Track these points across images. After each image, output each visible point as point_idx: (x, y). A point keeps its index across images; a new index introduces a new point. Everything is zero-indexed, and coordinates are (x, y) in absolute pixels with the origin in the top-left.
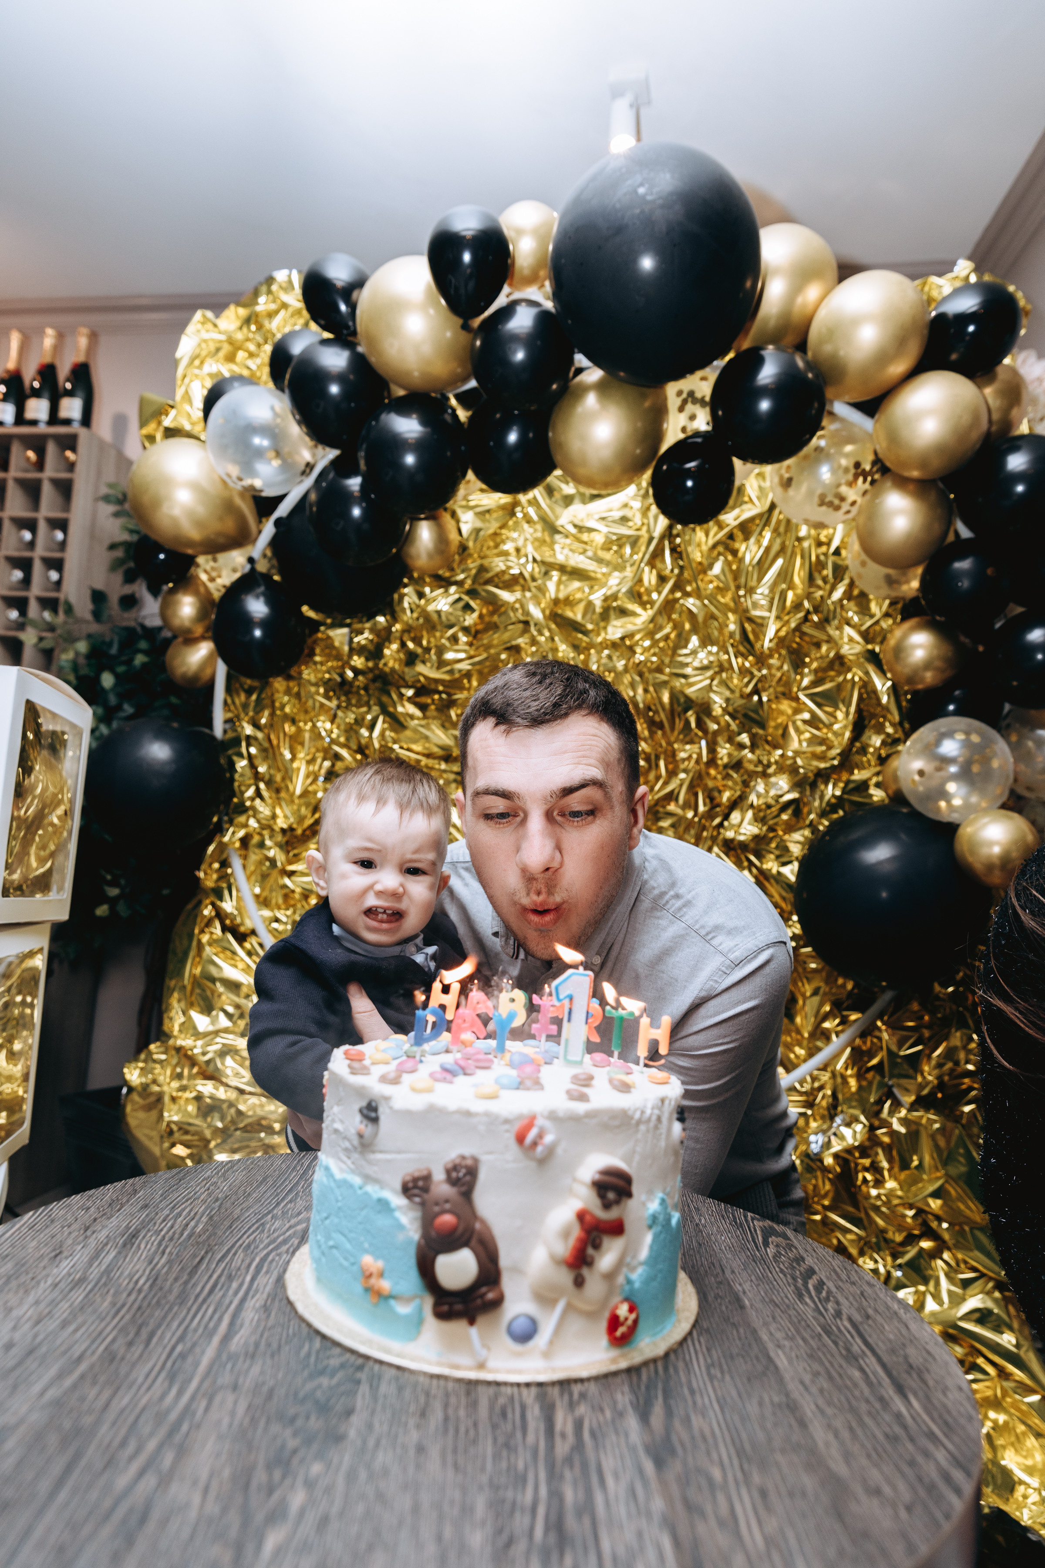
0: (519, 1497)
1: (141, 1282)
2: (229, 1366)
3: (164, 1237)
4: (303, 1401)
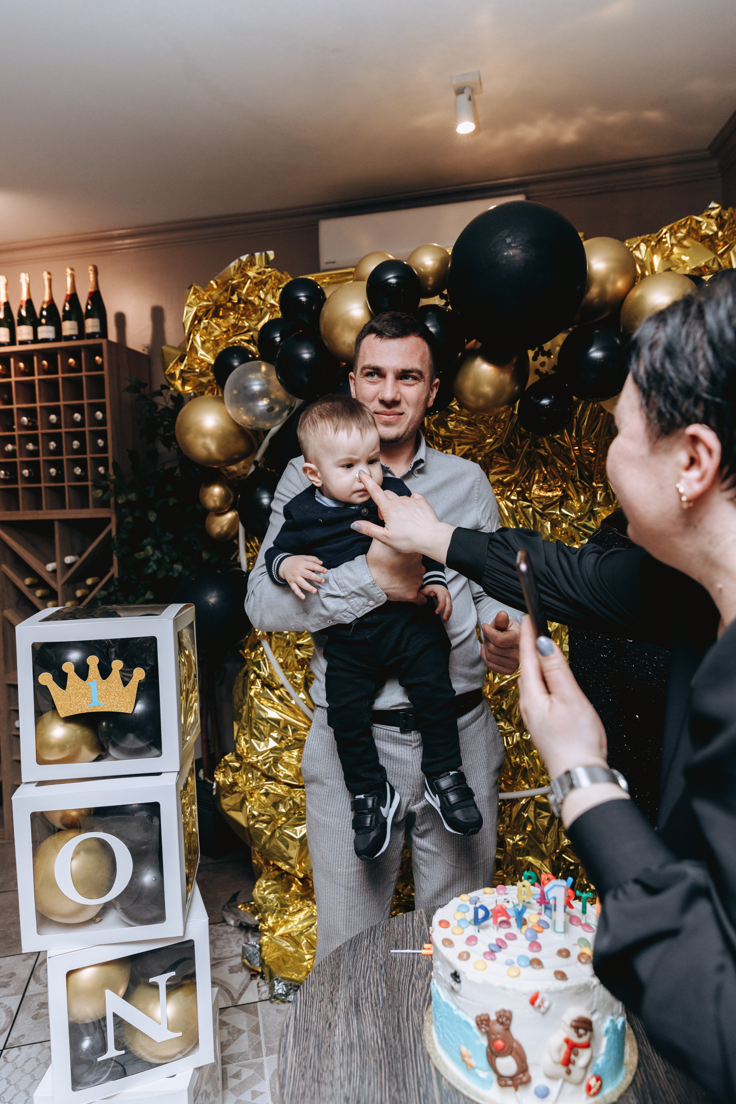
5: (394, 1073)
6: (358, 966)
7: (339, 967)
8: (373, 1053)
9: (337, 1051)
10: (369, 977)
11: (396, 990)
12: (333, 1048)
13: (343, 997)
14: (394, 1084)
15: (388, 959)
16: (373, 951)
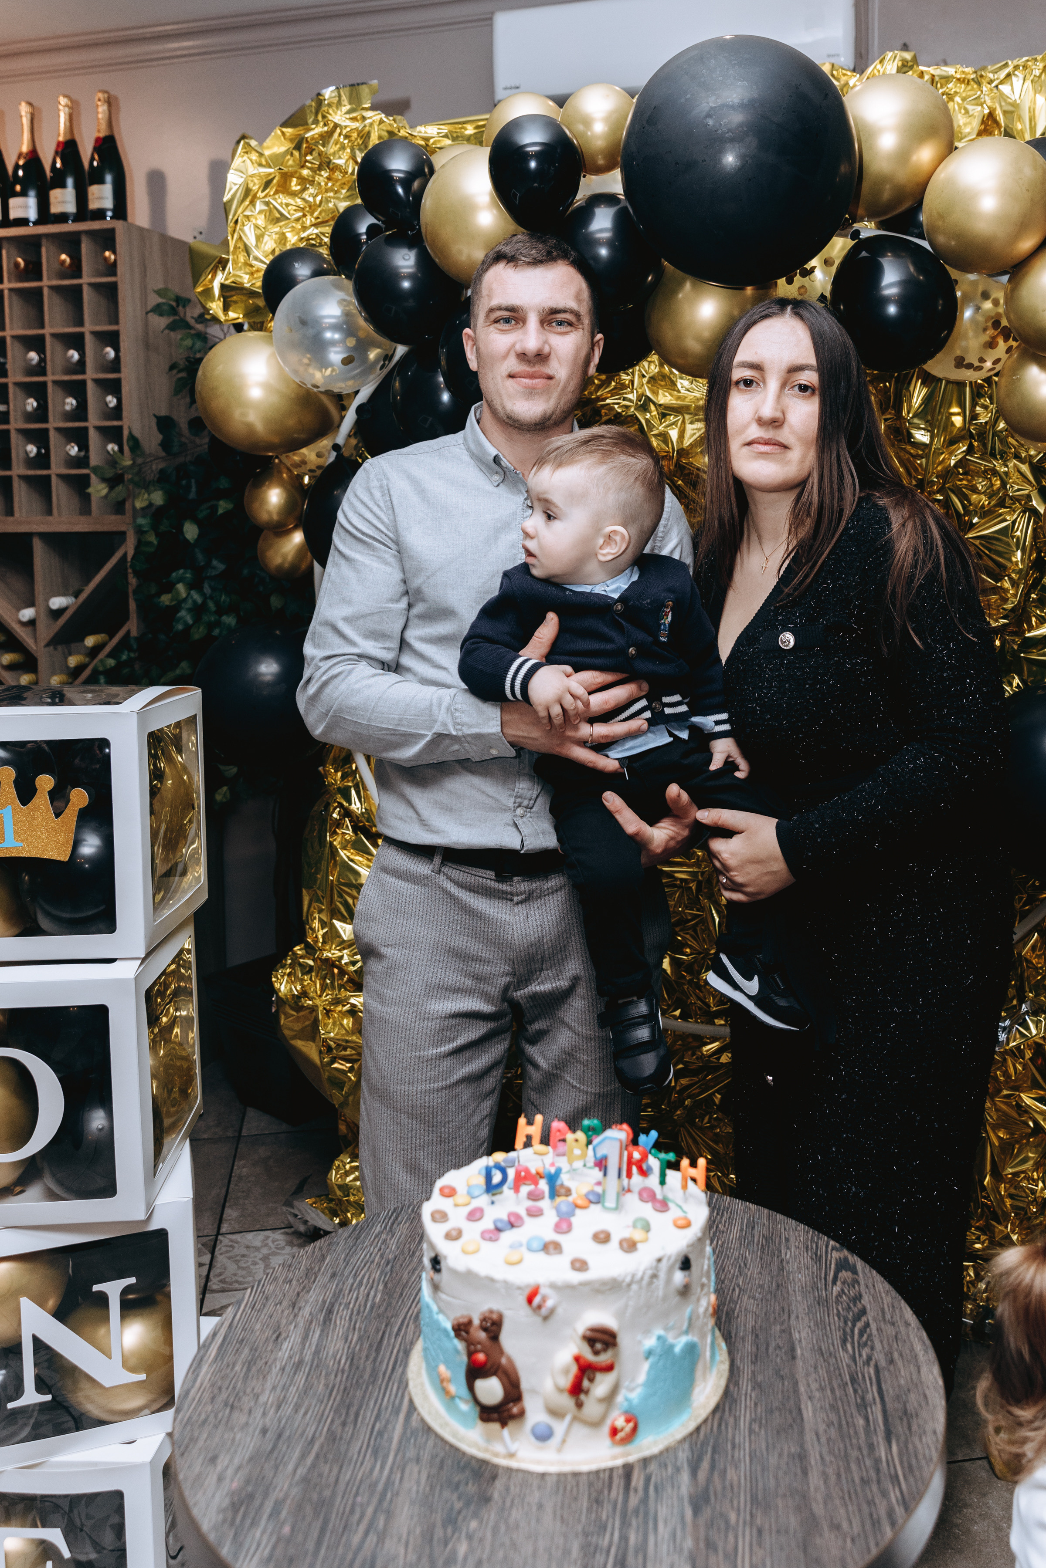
0: (600, 1542)
1: (343, 1361)
2: (412, 1441)
3: (352, 1310)
4: (463, 1469)
5: (347, 1401)
6: (353, 1260)
7: (323, 1258)
8: (327, 1376)
9: (275, 1370)
10: (364, 1277)
11: (396, 1295)
12: (270, 1367)
13: (313, 1298)
14: (341, 1415)
15: (402, 1252)
16: (385, 1240)
